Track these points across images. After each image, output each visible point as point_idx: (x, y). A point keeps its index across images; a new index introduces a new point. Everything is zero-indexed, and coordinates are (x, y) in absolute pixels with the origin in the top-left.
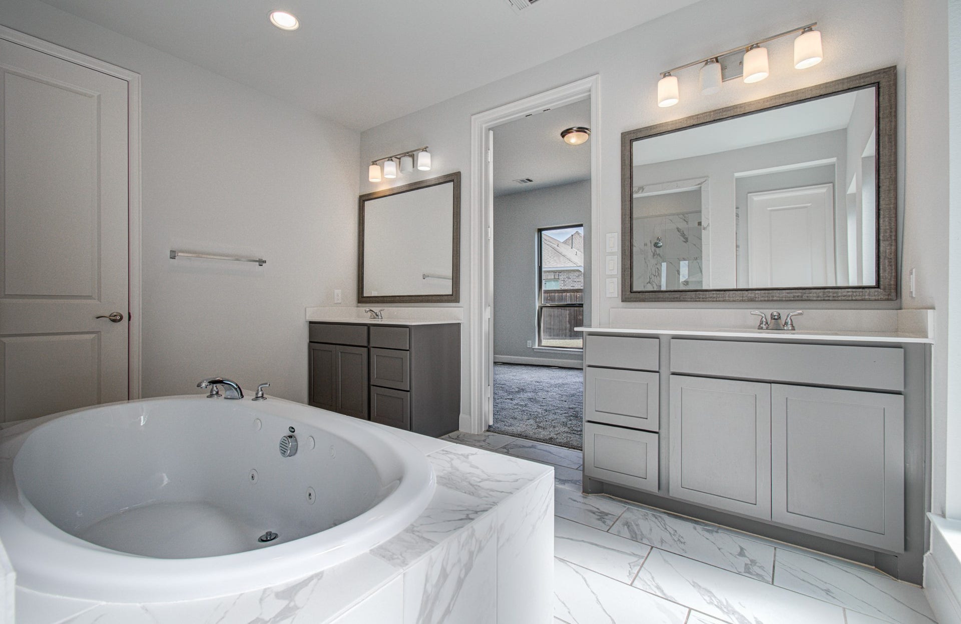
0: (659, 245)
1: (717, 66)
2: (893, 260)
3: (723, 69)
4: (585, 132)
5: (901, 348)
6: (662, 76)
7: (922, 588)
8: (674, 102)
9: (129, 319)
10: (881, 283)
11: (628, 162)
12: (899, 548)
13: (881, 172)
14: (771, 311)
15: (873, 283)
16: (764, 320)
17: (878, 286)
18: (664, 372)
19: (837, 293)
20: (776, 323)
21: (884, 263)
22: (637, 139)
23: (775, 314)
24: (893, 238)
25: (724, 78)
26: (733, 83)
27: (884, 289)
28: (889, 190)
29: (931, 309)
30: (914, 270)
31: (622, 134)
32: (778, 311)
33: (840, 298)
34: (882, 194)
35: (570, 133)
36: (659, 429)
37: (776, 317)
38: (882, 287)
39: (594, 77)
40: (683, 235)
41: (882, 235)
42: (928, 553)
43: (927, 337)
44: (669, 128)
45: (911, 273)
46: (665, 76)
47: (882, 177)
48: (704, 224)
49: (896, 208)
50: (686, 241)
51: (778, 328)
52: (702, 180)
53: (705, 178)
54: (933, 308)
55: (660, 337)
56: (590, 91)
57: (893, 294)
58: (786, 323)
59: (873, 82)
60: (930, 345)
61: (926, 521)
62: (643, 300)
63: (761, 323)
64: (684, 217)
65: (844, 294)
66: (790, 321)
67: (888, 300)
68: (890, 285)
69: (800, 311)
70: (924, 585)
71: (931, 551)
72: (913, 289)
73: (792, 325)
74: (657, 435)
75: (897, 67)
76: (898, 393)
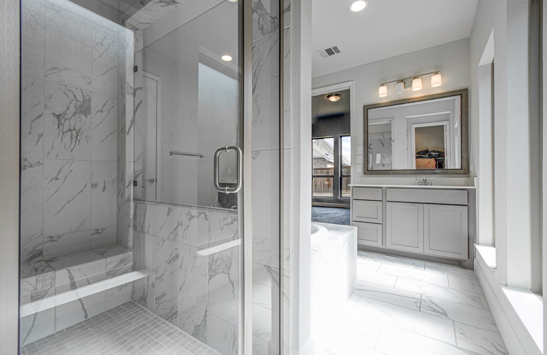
0: (371, 147)
1: (403, 84)
2: (467, 159)
3: (405, 84)
4: (339, 96)
5: (467, 190)
6: (381, 85)
7: (474, 271)
8: (386, 95)
9: (156, 182)
10: (463, 168)
11: (366, 118)
12: (466, 258)
13: (462, 127)
14: (423, 178)
15: (460, 168)
16: (421, 181)
17: (462, 169)
18: (384, 200)
19: (447, 171)
20: (425, 182)
21: (464, 160)
22: (370, 109)
23: (425, 179)
24: (467, 151)
25: (405, 87)
26: (408, 89)
27: (464, 170)
28: (465, 134)
29: (475, 177)
30: (472, 164)
31: (364, 106)
32: (426, 178)
33: (448, 173)
34: (463, 135)
35: (332, 96)
36: (382, 223)
37: (425, 180)
38: (463, 169)
39: (352, 82)
40: (382, 143)
41: (463, 150)
42: (476, 259)
43: (474, 186)
44: (383, 105)
45: (471, 165)
46: (382, 86)
47: (463, 129)
48: (393, 139)
49: (468, 141)
50: (383, 146)
51: (425, 185)
52: (392, 119)
53: (393, 118)
54: (476, 177)
55: (383, 188)
56: (350, 87)
57: (467, 172)
58: (429, 183)
59: (459, 94)
60: (476, 189)
61: (475, 249)
62: (373, 174)
63: (420, 182)
64: (382, 134)
65: (450, 172)
66: (430, 182)
67: (465, 174)
68: (466, 168)
69: (434, 178)
70: (474, 270)
71: (476, 258)
72: (472, 170)
73: (431, 183)
74: (381, 225)
75: (468, 89)
76: (466, 205)
